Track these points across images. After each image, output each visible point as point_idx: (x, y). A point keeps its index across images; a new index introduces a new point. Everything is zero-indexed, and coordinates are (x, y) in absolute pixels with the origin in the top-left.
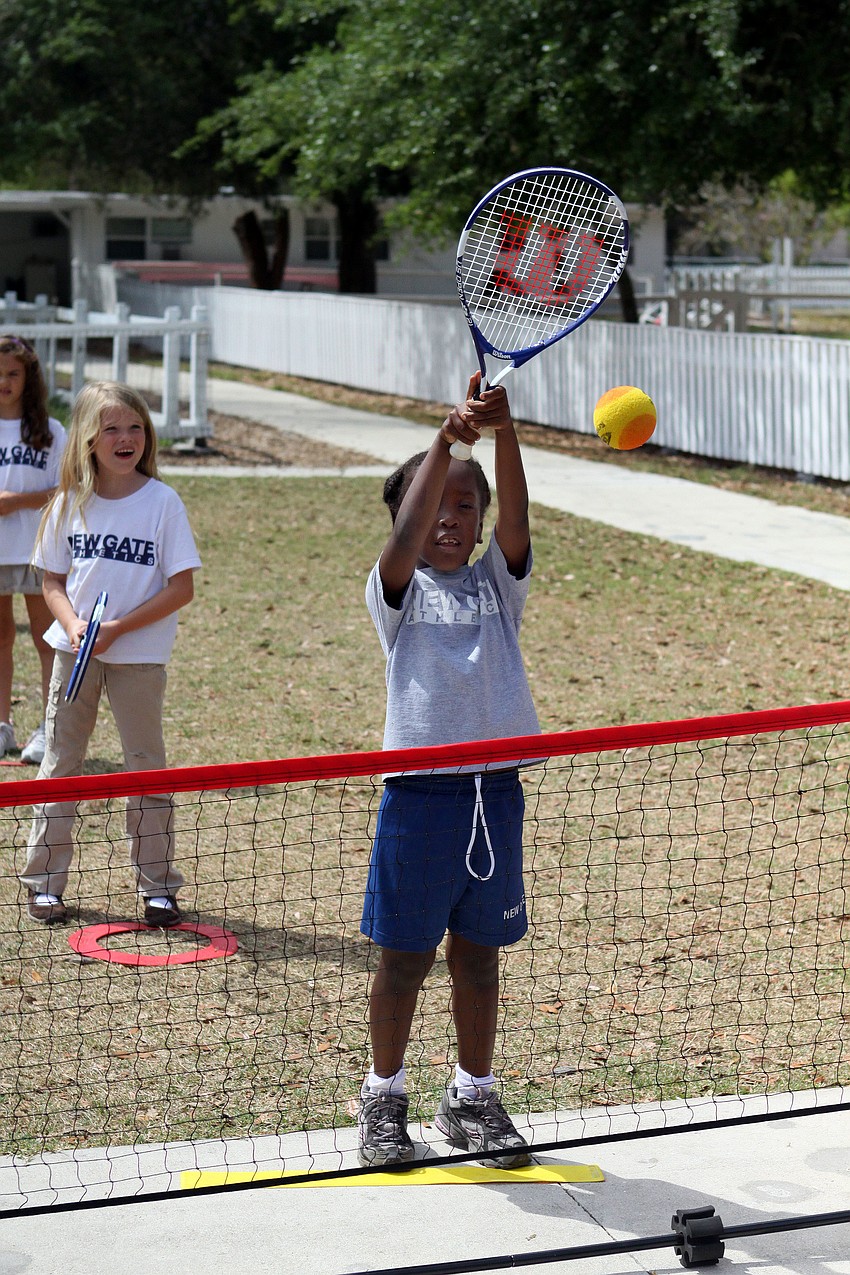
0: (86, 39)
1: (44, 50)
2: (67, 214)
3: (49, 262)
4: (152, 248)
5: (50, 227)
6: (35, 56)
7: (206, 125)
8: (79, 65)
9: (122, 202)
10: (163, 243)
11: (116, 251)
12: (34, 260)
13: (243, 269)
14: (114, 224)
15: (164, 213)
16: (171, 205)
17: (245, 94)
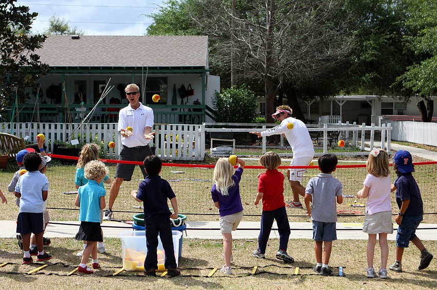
0: (372, 55)
1: (362, 58)
2: (371, 102)
3: (365, 115)
4: (394, 111)
5: (366, 105)
6: (358, 60)
7: (398, 78)
8: (371, 61)
9: (386, 98)
10: (398, 110)
11: (384, 112)
12: (361, 115)
13: (420, 117)
14: (383, 104)
15: (398, 101)
16: (400, 99)
17: (408, 71)
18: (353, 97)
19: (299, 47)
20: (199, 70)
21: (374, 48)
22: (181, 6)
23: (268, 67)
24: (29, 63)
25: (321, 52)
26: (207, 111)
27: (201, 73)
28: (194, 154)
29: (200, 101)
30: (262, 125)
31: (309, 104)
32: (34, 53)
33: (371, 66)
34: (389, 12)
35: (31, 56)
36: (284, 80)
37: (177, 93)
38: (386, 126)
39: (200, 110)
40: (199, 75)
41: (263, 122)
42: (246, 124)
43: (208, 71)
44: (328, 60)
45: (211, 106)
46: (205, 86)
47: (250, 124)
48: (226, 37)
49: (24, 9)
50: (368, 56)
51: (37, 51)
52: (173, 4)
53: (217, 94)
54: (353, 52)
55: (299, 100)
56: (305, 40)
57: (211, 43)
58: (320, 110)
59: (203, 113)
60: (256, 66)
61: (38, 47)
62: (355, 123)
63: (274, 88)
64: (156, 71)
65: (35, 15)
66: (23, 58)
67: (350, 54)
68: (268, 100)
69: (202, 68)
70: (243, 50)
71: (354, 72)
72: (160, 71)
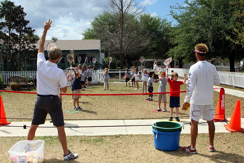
3: (152, 66)
4: (161, 64)
5: (152, 62)
7: (166, 53)
9: (159, 60)
16: (163, 60)
17: (169, 50)
18: (148, 60)
19: (131, 43)
20: (97, 51)
21: (156, 43)
22: (92, 31)
23: (121, 50)
24: (32, 49)
25: (139, 44)
26: (100, 65)
27: (97, 52)
28: (94, 81)
29: (98, 62)
30: (119, 70)
31: (134, 62)
32: (34, 45)
33: (154, 49)
34: (160, 32)
35: (33, 46)
36: (126, 55)
37: (90, 59)
38: (164, 70)
39: (97, 65)
40: (97, 53)
41: (119, 69)
42: (114, 70)
43: (100, 51)
44: (141, 47)
45: (101, 64)
46: (99, 57)
47: (115, 70)
48: (106, 40)
49: (30, 28)
50: (154, 46)
51: (35, 44)
52: (89, 30)
53: (103, 60)
54: (149, 45)
55: (131, 61)
56: (133, 40)
57: (101, 42)
58: (138, 64)
59: (98, 66)
60: (117, 49)
61: (36, 43)
62: (151, 69)
63: (123, 57)
64: (82, 51)
65: (34, 30)
66: (30, 47)
67: (148, 46)
68: (121, 61)
69: (98, 50)
70: (112, 44)
71: (149, 52)
72: (83, 51)
